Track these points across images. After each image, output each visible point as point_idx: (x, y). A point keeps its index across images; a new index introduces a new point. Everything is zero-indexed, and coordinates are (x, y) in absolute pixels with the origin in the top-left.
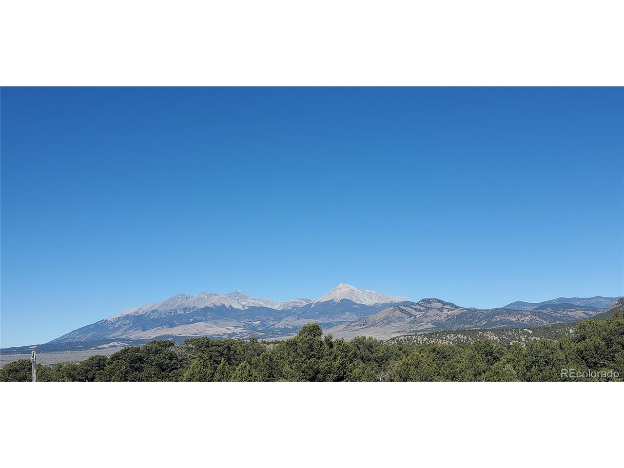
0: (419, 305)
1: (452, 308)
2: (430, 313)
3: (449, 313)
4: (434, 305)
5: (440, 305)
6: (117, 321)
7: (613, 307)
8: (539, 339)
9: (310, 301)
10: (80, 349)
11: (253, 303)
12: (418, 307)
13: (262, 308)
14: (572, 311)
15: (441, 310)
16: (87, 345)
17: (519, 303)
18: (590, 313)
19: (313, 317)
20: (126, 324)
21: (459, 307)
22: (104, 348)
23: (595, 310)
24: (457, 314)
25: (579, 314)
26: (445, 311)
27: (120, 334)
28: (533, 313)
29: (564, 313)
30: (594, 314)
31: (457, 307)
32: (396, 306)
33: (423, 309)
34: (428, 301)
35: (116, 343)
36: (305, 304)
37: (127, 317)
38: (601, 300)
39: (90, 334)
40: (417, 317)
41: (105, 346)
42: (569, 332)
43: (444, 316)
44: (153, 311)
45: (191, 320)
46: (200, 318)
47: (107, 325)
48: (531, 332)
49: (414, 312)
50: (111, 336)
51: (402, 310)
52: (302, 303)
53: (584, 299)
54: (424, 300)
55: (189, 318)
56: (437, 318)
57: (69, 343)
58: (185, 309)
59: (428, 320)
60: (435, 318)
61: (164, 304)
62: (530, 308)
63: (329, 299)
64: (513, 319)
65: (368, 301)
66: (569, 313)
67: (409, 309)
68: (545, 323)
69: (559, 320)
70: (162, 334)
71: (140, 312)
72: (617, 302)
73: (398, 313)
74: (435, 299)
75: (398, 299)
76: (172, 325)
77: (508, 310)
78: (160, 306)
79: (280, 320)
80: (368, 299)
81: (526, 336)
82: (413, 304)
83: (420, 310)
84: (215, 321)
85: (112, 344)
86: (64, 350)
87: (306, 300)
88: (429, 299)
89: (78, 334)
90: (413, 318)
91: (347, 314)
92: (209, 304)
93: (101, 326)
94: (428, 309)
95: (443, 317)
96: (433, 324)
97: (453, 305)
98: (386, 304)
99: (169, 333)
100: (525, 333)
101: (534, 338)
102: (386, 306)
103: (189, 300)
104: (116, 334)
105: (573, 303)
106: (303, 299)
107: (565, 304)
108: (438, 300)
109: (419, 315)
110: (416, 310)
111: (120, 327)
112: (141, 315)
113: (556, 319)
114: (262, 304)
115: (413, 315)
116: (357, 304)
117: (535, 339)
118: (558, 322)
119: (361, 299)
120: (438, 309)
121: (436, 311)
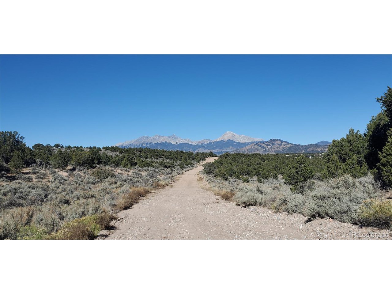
0: (269, 142)
1: (286, 144)
2: (274, 146)
3: (284, 147)
4: (277, 142)
5: (280, 142)
9: (211, 140)
11: (182, 141)
12: (268, 143)
13: (186, 144)
15: (280, 145)
17: (323, 142)
19: (213, 149)
21: (290, 144)
24: (289, 147)
26: (283, 145)
31: (289, 143)
32: (256, 143)
33: (271, 144)
34: (273, 140)
36: (209, 142)
40: (267, 148)
43: (282, 148)
44: (130, 145)
49: (265, 146)
51: (259, 145)
52: (207, 142)
54: (271, 140)
56: (278, 149)
58: (147, 144)
59: (273, 150)
60: (277, 149)
61: (136, 141)
62: (328, 144)
63: (221, 140)
64: (319, 150)
65: (242, 141)
67: (263, 145)
71: (124, 145)
73: (257, 146)
74: (278, 139)
75: (258, 140)
77: (317, 145)
78: (134, 142)
79: (196, 150)
80: (242, 140)
82: (265, 142)
83: (269, 145)
87: (209, 140)
90: (265, 149)
91: (231, 147)
92: (159, 141)
94: (273, 144)
95: (281, 149)
96: (275, 152)
97: (287, 142)
98: (251, 142)
102: (251, 143)
103: (149, 139)
106: (208, 140)
108: (279, 140)
109: (268, 147)
110: (267, 145)
112: (125, 147)
114: (186, 142)
115: (265, 148)
116: (235, 142)
119: (238, 139)
120: (278, 145)
121: (277, 146)
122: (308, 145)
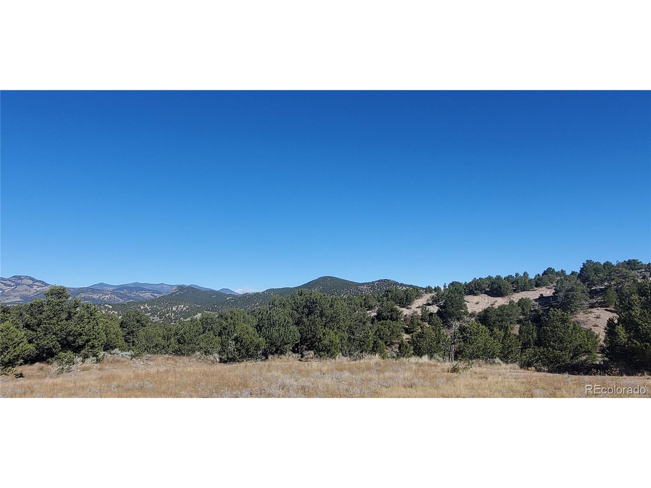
0: (9, 280)
1: (42, 285)
2: (19, 288)
3: (38, 289)
4: (24, 281)
5: (31, 282)
7: (172, 292)
8: (116, 313)
12: (8, 282)
14: (142, 293)
15: (31, 286)
17: (101, 284)
18: (156, 295)
21: (49, 285)
23: (160, 293)
25: (148, 295)
26: (35, 287)
28: (113, 292)
29: (137, 294)
30: (158, 296)
31: (46, 285)
33: (13, 284)
34: (19, 278)
38: (164, 286)
40: (6, 291)
42: (140, 308)
43: (33, 291)
48: (111, 307)
49: (4, 286)
53: (152, 284)
54: (15, 277)
56: (26, 293)
59: (16, 294)
60: (24, 293)
62: (111, 289)
64: (95, 297)
66: (140, 294)
68: (121, 301)
69: (132, 299)
72: (176, 288)
74: (27, 277)
77: (92, 290)
81: (106, 310)
82: (6, 280)
83: (10, 286)
88: (20, 276)
90: (1, 291)
94: (17, 284)
95: (31, 293)
96: (21, 298)
97: (43, 282)
100: (106, 308)
105: (144, 287)
107: (138, 288)
108: (30, 277)
109: (7, 289)
110: (6, 285)
113: (130, 298)
115: (2, 289)
117: (113, 313)
118: (131, 301)
120: (28, 285)
121: (25, 287)
122: (79, 289)
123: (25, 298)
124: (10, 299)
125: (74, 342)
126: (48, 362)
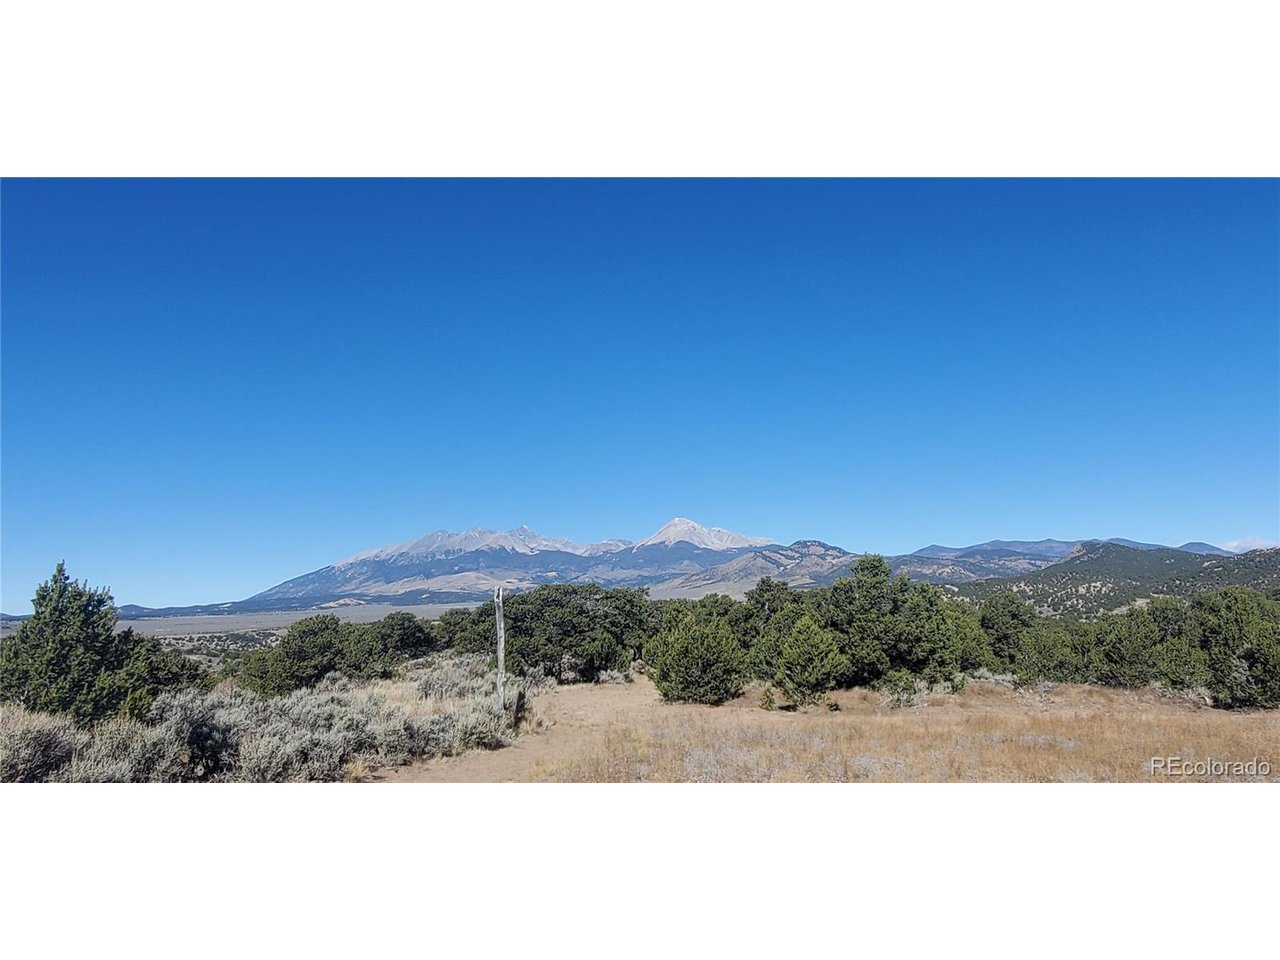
0: (791, 549)
1: (838, 554)
2: (806, 561)
3: (834, 562)
4: (812, 549)
5: (822, 551)
6: (350, 569)
7: (1072, 556)
8: (968, 599)
9: (631, 542)
10: (296, 609)
11: (546, 546)
12: (790, 553)
13: (559, 552)
14: (1011, 561)
15: (822, 557)
16: (305, 603)
17: (933, 548)
18: (1038, 563)
19: (635, 567)
20: (362, 574)
21: (849, 553)
22: (331, 607)
23: (1045, 559)
24: (846, 563)
25: (1023, 565)
26: (829, 559)
27: (354, 587)
28: (956, 563)
29: (1001, 563)
30: (1044, 565)
31: (845, 553)
32: (758, 551)
33: (797, 555)
34: (804, 544)
35: (347, 601)
36: (623, 547)
37: (364, 562)
38: (1054, 545)
39: (310, 587)
40: (789, 567)
41: (332, 604)
42: (1012, 591)
43: (827, 566)
44: (401, 555)
45: (456, 568)
46: (469, 566)
47: (334, 574)
48: (956, 590)
49: (783, 560)
50: (339, 590)
51: (765, 557)
52: (619, 547)
53: (1029, 543)
54: (798, 543)
55: (452, 566)
56: (818, 569)
57: (278, 600)
58: (447, 553)
59: (803, 571)
60: (814, 569)
61: (417, 545)
62: (951, 556)
63: (659, 541)
64: (926, 571)
65: (717, 545)
66: (1007, 563)
67: (776, 557)
68: (974, 577)
69: (994, 573)
70: (414, 589)
71: (383, 556)
72: (1079, 547)
73: (760, 561)
74: (815, 541)
75: (760, 541)
76: (429, 576)
77: (919, 558)
78: (412, 547)
79: (586, 570)
80: (716, 541)
82: (783, 548)
83: (792, 558)
84: (491, 570)
85: (341, 602)
86: (272, 610)
87: (624, 542)
88: (805, 542)
89: (292, 588)
90: (782, 568)
91: (686, 562)
92: (481, 545)
93: (326, 575)
94: (803, 556)
95: (825, 569)
96: (811, 578)
97: (840, 550)
98: (742, 548)
99: (425, 587)
100: (947, 591)
101: (961, 598)
102: (742, 551)
103: (452, 540)
104: (347, 588)
105: (1013, 549)
106: (621, 541)
107: (1000, 550)
108: (819, 542)
109: (790, 564)
110: (786, 557)
111: (352, 578)
112: (384, 561)
113: (989, 571)
114: (559, 546)
115: (782, 565)
116: (699, 549)
117: (962, 600)
118: (992, 576)
119: (706, 540)
120: (818, 556)
121: (816, 559)
122: (898, 558)
123: (816, 577)
124: (796, 580)
125: (910, 653)
126: (874, 687)
